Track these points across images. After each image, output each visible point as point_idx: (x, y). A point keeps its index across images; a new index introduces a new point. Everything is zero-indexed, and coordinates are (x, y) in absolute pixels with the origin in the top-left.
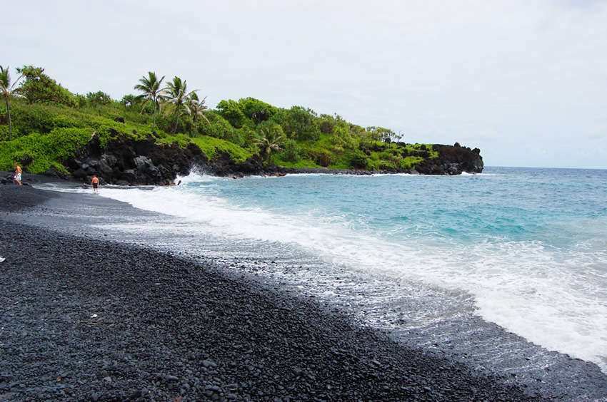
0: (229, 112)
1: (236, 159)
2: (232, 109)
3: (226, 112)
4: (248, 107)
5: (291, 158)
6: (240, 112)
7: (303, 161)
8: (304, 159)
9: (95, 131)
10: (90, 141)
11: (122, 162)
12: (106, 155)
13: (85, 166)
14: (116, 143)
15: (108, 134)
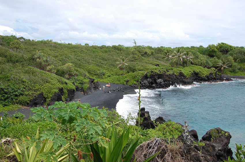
0: (211, 50)
1: (202, 75)
2: (213, 49)
3: (210, 50)
4: (220, 47)
5: (234, 71)
6: (216, 50)
7: (240, 73)
8: (241, 71)
9: (147, 72)
10: (145, 75)
11: (153, 81)
12: (149, 79)
13: (142, 83)
14: (153, 75)
15: (150, 72)
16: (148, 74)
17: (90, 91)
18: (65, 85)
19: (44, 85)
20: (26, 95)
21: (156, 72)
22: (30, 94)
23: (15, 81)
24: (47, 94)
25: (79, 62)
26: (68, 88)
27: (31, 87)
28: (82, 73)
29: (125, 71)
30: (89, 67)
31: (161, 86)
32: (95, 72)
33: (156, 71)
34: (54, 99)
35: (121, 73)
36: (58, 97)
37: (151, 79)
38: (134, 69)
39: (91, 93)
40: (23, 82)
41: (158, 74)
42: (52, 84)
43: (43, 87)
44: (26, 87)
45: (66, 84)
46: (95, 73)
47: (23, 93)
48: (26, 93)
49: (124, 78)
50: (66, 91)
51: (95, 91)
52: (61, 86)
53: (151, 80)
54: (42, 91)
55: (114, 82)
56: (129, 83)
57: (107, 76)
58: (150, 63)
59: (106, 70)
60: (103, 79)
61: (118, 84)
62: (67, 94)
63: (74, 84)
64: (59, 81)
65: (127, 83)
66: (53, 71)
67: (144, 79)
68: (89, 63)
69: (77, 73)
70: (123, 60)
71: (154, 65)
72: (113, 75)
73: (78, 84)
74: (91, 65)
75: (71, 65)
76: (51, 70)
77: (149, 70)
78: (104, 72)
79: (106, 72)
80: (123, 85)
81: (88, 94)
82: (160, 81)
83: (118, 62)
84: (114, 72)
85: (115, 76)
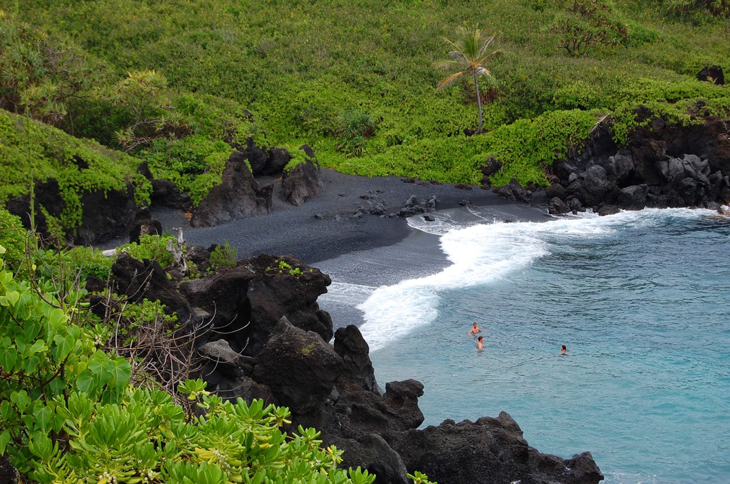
9: (609, 113)
10: (594, 133)
11: (641, 169)
12: (618, 156)
13: (573, 176)
14: (644, 133)
15: (631, 117)
16: (617, 126)
17: (226, 208)
18: (72, 170)
21: (665, 117)
25: (257, 64)
26: (87, 185)
28: (212, 122)
29: (494, 111)
30: (302, 94)
31: (681, 194)
32: (326, 119)
33: (670, 109)
35: (468, 125)
37: (632, 153)
38: (543, 100)
39: (228, 217)
41: (680, 123)
45: (82, 164)
46: (328, 127)
49: (476, 152)
50: (76, 197)
51: (264, 211)
52: (48, 171)
53: (628, 162)
55: (413, 175)
56: (500, 181)
57: (383, 142)
58: (668, 65)
59: (391, 105)
60: (359, 156)
61: (433, 183)
62: (80, 211)
63: (149, 175)
64: (49, 154)
65: (490, 178)
66: (49, 107)
67: (589, 158)
68: (306, 68)
69: (191, 120)
70: (471, 49)
71: (688, 72)
72: (419, 133)
73: (178, 176)
74: (315, 83)
75: (148, 80)
76: (41, 102)
77: (624, 104)
78: (372, 120)
79: (386, 117)
80: (461, 187)
81: (213, 219)
82: (688, 167)
83: (443, 64)
84: (427, 118)
85: (425, 141)
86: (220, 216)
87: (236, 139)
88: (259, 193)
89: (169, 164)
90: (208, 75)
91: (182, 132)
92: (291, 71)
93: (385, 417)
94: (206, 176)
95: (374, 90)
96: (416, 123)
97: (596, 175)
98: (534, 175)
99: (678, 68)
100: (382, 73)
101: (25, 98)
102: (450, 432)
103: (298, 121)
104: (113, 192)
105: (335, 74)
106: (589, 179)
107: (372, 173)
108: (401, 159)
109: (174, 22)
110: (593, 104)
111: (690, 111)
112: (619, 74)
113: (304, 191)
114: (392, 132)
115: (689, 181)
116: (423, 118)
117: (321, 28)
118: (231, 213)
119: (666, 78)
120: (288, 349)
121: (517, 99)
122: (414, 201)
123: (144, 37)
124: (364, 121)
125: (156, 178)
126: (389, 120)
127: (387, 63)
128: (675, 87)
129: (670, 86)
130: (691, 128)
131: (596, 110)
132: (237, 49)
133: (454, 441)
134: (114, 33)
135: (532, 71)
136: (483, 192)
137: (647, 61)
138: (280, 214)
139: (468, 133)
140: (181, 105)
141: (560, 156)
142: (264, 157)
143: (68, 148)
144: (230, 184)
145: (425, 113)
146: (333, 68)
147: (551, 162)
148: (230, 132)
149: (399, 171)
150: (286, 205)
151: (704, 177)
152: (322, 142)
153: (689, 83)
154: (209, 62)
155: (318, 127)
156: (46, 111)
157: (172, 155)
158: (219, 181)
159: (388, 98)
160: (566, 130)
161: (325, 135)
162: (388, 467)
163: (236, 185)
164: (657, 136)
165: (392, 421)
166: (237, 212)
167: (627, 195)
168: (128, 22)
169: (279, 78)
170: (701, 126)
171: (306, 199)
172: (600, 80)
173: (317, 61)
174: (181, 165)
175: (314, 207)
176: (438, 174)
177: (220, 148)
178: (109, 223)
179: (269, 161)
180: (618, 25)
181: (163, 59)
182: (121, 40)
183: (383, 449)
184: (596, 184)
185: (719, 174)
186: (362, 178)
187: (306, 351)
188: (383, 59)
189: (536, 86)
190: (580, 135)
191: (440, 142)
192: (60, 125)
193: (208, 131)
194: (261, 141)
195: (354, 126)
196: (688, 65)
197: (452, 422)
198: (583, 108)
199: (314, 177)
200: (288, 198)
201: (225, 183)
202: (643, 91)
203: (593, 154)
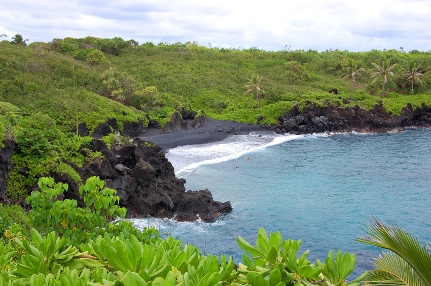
9: (298, 102)
10: (292, 108)
11: (306, 120)
12: (299, 116)
13: (285, 122)
14: (308, 109)
15: (304, 104)
16: (300, 107)
17: (171, 129)
18: (121, 116)
19: (89, 113)
20: (65, 125)
21: (315, 104)
22: (70, 123)
23: (55, 107)
24: (90, 124)
26: (125, 120)
27: (72, 116)
28: (172, 102)
29: (263, 101)
30: (206, 95)
31: (318, 128)
32: (212, 102)
33: (317, 101)
34: (97, 131)
35: (255, 105)
36: (103, 129)
37: (304, 115)
38: (278, 98)
39: (172, 131)
40: (65, 108)
41: (319, 106)
42: (100, 113)
43: (87, 115)
44: (67, 114)
45: (124, 114)
46: (212, 105)
47: (61, 121)
48: (65, 122)
49: (256, 114)
50: (122, 124)
51: (184, 130)
52: (113, 115)
53: (303, 118)
54: (84, 120)
55: (236, 120)
56: (262, 123)
57: (228, 110)
58: (320, 88)
59: (232, 98)
60: (221, 114)
61: (242, 123)
62: (123, 128)
63: (148, 118)
64: (115, 111)
65: (260, 122)
66: (120, 97)
67: (291, 116)
68: (208, 87)
69: (165, 102)
70: (255, 82)
71: (326, 90)
72: (240, 107)
73: (159, 118)
74: (210, 91)
75: (151, 89)
76: (117, 95)
77: (303, 100)
78: (225, 103)
79: (230, 102)
80: (250, 124)
81: (166, 132)
82: (321, 120)
83: (246, 86)
84: (242, 103)
85: (241, 110)
86: (169, 131)
87: (178, 108)
88: (183, 124)
89: (156, 115)
90: (179, 88)
91: (162, 105)
92: (204, 87)
93: (173, 189)
94: (166, 118)
95: (227, 94)
96: (239, 104)
97: (291, 121)
98: (273, 121)
99: (323, 89)
100: (231, 89)
101: (113, 94)
102: (190, 194)
103: (204, 103)
104: (133, 123)
105: (217, 88)
106: (289, 123)
107: (224, 119)
108: (233, 115)
109: (173, 72)
110: (294, 100)
111: (324, 102)
112: (303, 90)
113: (199, 124)
114: (231, 107)
115: (320, 124)
116: (241, 103)
117: (216, 74)
118: (173, 130)
119: (318, 92)
120: (139, 167)
121: (271, 98)
122: (233, 128)
123: (162, 76)
124: (223, 103)
125: (151, 119)
126: (231, 103)
127: (233, 86)
128: (320, 95)
129: (319, 94)
130: (323, 108)
131: (294, 101)
132: (188, 80)
133: (190, 196)
134: (154, 75)
135: (276, 89)
136: (256, 126)
137: (314, 86)
138: (189, 131)
139: (254, 108)
140: (163, 97)
141: (281, 115)
142: (189, 114)
143: (121, 109)
144: (173, 121)
145: (242, 101)
146: (216, 87)
147: (279, 117)
148: (177, 106)
149: (232, 119)
150: (192, 128)
151: (325, 123)
152: (210, 110)
153: (326, 94)
154: (180, 84)
155: (209, 105)
156: (118, 98)
157: (158, 112)
158: (169, 120)
159: (231, 96)
160: (284, 107)
161: (212, 107)
162: (167, 203)
163: (175, 121)
164: (312, 110)
165: (175, 190)
166: (175, 130)
167: (300, 128)
168: (158, 71)
169: (200, 89)
170: (326, 107)
171: (199, 127)
172: (297, 92)
173: (212, 84)
174: (160, 115)
175: (201, 129)
176: (244, 120)
177: (173, 110)
178: (132, 132)
179: (190, 115)
180: (306, 75)
181: (166, 83)
182: (155, 77)
183: (166, 197)
184: (291, 125)
185: (331, 122)
186: (220, 121)
187: (144, 168)
188: (232, 84)
189: (277, 94)
190: (288, 109)
191: (245, 110)
192: (122, 102)
193: (170, 105)
194: (188, 109)
195: (219, 105)
196: (326, 88)
197: (191, 191)
198: (290, 101)
199: (204, 120)
200: (193, 126)
201: (171, 121)
202: (309, 96)
203: (292, 115)
